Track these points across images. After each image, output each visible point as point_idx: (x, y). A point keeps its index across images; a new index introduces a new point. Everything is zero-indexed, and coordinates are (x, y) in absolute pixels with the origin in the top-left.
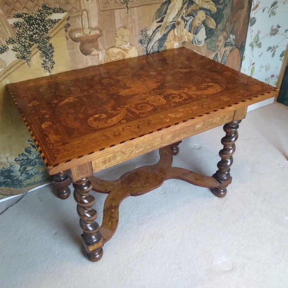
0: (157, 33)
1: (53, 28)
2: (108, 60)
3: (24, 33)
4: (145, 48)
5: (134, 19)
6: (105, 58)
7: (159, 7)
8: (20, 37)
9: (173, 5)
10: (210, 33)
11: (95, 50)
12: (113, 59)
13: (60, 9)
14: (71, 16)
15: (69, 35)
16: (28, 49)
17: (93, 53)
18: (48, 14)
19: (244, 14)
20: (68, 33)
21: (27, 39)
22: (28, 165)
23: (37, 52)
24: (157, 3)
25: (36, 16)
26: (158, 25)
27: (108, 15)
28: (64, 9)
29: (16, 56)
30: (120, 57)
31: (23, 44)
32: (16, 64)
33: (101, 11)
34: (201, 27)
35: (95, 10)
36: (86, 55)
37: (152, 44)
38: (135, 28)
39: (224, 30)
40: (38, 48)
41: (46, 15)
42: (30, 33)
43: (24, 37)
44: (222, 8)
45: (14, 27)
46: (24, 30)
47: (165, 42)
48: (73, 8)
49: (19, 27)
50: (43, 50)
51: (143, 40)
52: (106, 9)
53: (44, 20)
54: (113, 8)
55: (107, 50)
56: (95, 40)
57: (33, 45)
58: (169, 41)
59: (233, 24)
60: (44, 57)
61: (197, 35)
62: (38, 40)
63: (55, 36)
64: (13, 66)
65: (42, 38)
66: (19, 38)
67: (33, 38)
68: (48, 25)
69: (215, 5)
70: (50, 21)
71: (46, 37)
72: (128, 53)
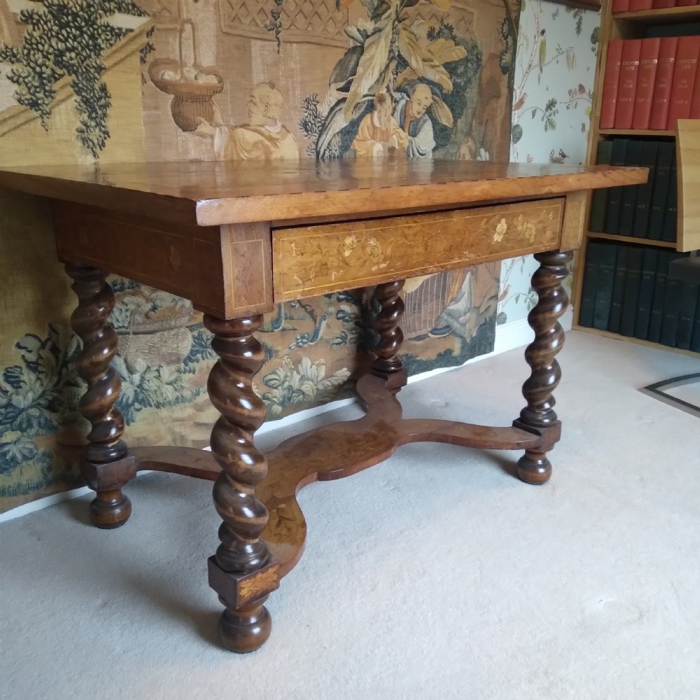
1: (114, 48)
3: (43, 41)
4: (314, 142)
5: (292, 70)
6: (226, 148)
7: (342, 56)
8: (33, 49)
9: (369, 57)
10: (442, 135)
11: (206, 123)
12: (243, 155)
13: (134, 6)
14: (159, 26)
15: (150, 72)
16: (49, 84)
17: (201, 129)
18: (105, 12)
19: (502, 111)
20: (146, 67)
21: (49, 59)
22: (8, 426)
23: (69, 97)
24: (337, 47)
25: (76, 8)
26: (341, 97)
27: (238, 48)
28: (143, 9)
29: (17, 96)
30: (258, 155)
31: (38, 69)
32: (13, 117)
33: (223, 34)
34: (425, 122)
35: (210, 29)
36: (184, 130)
38: (294, 91)
39: (469, 134)
40: (72, 87)
41: (101, 12)
42: (57, 44)
43: (42, 52)
44: (462, 84)
45: (20, 21)
46: (45, 34)
47: (354, 139)
48: (163, 10)
49: (34, 24)
50: (84, 94)
52: (234, 32)
53: (94, 23)
54: (249, 34)
55: (233, 130)
56: (208, 98)
57: (61, 76)
59: (484, 125)
60: (85, 112)
61: (416, 139)
62: (75, 68)
63: (116, 68)
65: (85, 64)
66: (29, 50)
67: (64, 58)
68: (103, 37)
69: (449, 76)
70: (109, 29)
71: (94, 64)
72: (277, 147)
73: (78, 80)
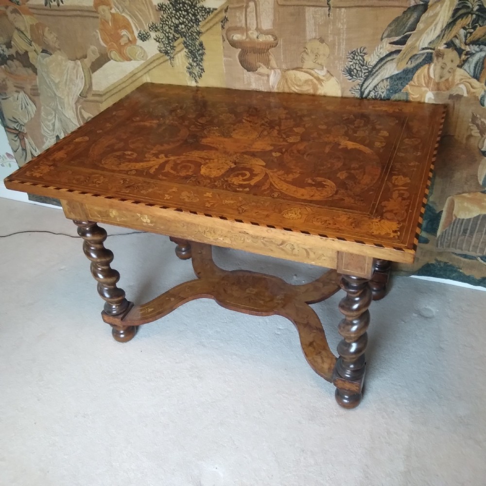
0: (388, 63)
1: (206, 20)
2: (284, 87)
3: (168, 20)
4: (358, 85)
5: (339, 29)
6: (279, 83)
7: (400, 14)
8: (164, 24)
9: (432, 14)
11: (264, 67)
12: (295, 89)
14: (231, 6)
15: (226, 34)
16: (172, 43)
17: (260, 70)
20: (225, 31)
21: (171, 29)
23: (182, 49)
24: (394, 6)
26: (394, 50)
27: (292, 15)
30: (307, 89)
31: (167, 34)
32: (158, 59)
33: (279, 6)
35: (269, 3)
36: (249, 70)
37: (375, 82)
38: (339, 45)
40: (184, 44)
42: (175, 20)
43: (168, 25)
46: (169, 16)
47: (407, 84)
49: (164, 11)
50: (190, 48)
51: (355, 71)
52: (289, 3)
53: (195, 6)
54: (303, 3)
55: (285, 72)
56: (265, 51)
57: (178, 38)
58: (417, 86)
60: (190, 58)
62: (185, 34)
63: (208, 32)
64: (154, 61)
65: (190, 31)
66: (162, 25)
67: (179, 28)
68: (200, 14)
70: (203, 9)
71: (196, 31)
72: (322, 86)
73: (186, 40)
